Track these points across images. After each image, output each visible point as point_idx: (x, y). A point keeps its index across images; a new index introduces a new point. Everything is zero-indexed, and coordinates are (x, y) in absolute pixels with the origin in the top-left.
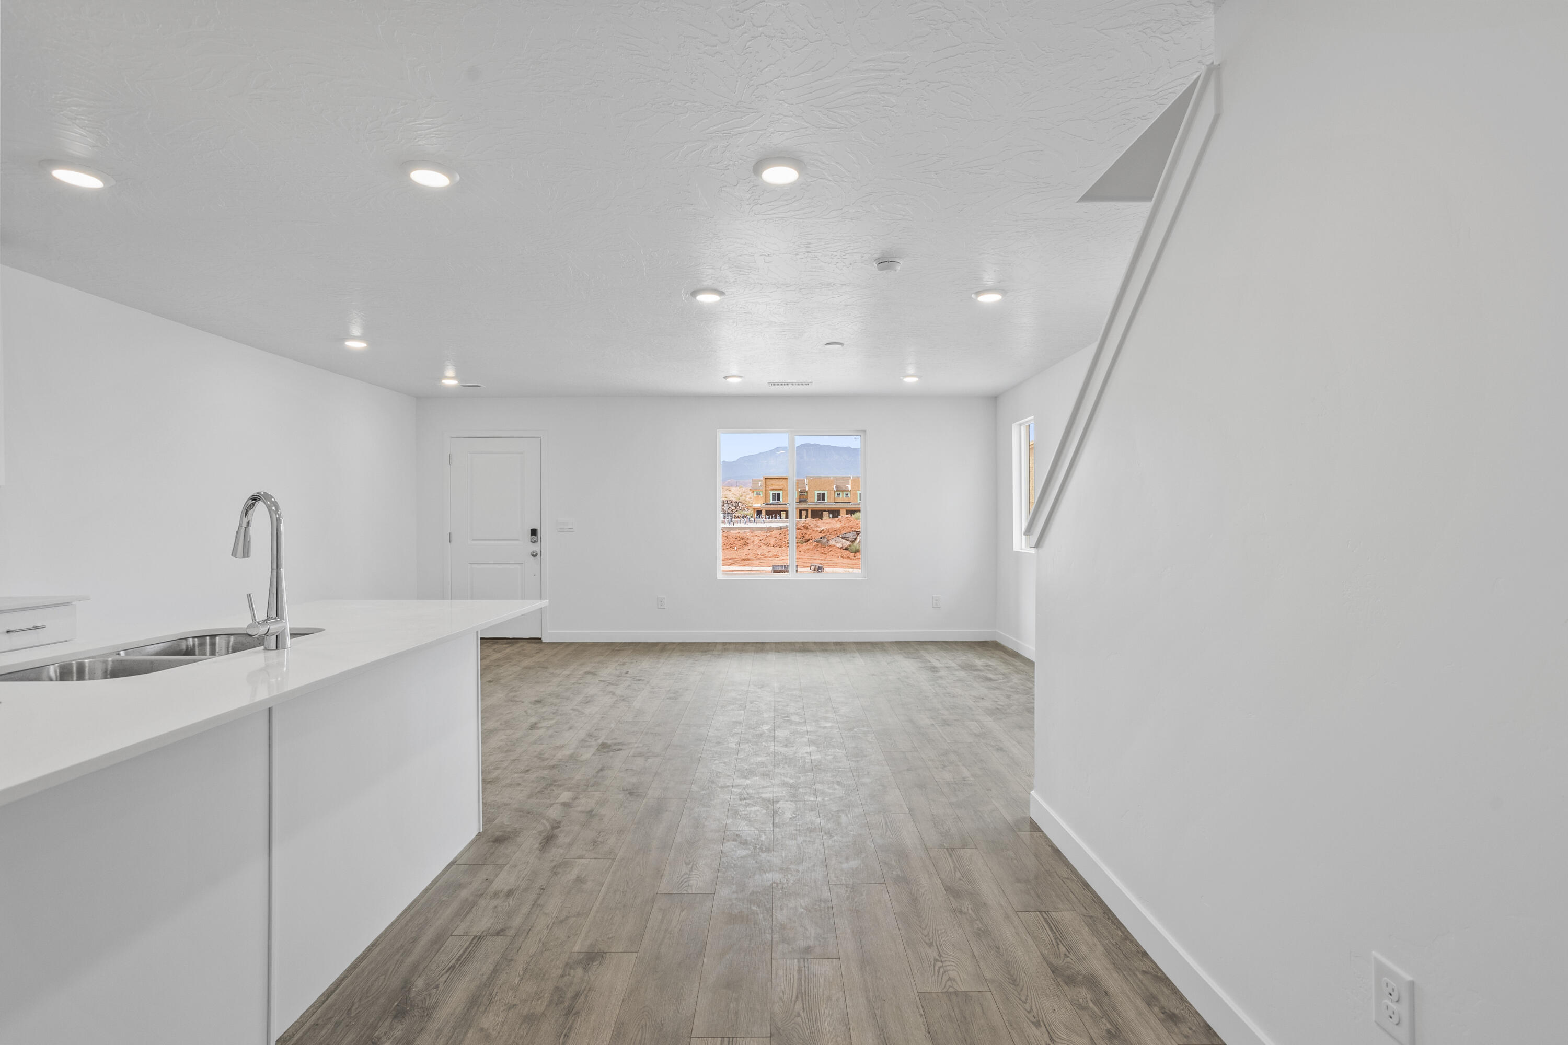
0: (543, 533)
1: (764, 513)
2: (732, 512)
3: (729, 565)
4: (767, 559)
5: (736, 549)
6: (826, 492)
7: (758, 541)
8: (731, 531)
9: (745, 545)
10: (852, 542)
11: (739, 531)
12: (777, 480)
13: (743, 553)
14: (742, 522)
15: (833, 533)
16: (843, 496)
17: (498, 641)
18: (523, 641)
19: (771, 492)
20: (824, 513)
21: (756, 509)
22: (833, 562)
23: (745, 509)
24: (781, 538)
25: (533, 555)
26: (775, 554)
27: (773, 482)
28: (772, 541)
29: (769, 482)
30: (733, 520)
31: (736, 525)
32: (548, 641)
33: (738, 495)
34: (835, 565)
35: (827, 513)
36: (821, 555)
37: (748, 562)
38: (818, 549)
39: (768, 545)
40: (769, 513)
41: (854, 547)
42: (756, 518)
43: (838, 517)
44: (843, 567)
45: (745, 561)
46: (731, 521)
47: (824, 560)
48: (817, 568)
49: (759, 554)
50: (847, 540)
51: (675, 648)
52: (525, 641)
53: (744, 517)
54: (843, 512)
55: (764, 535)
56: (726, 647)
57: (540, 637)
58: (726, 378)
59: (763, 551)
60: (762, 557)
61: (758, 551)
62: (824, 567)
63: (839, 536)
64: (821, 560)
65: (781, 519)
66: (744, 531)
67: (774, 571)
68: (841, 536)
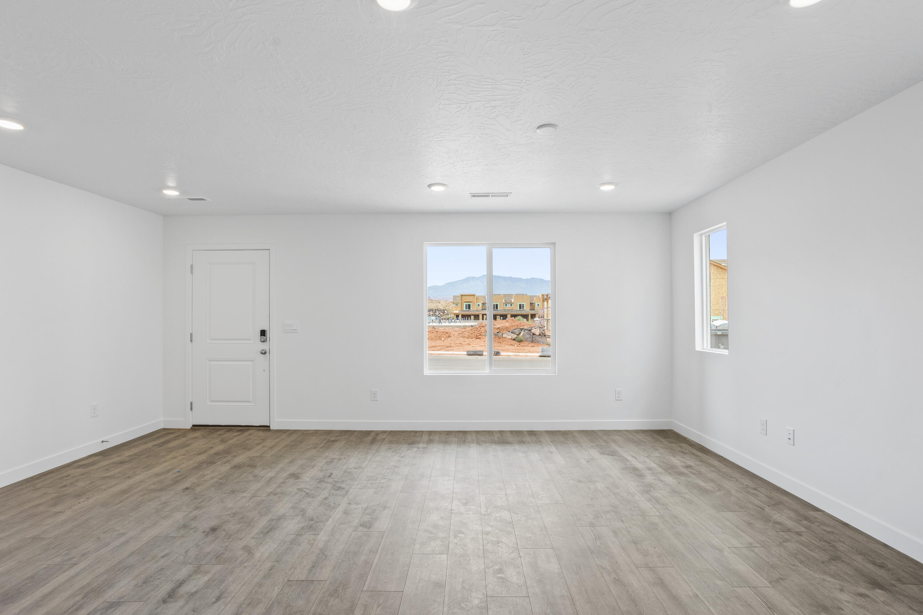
0: (271, 334)
1: (460, 316)
2: (441, 316)
3: (438, 351)
4: (463, 346)
5: (443, 339)
6: (498, 304)
7: (457, 335)
8: (440, 328)
9: (449, 337)
10: (518, 335)
11: (445, 328)
12: (468, 296)
13: (447, 342)
14: (447, 322)
15: (505, 329)
16: (509, 306)
17: (232, 428)
18: (253, 428)
19: (465, 304)
20: (497, 316)
21: (456, 314)
22: (506, 348)
23: (449, 314)
24: (472, 332)
25: (262, 353)
26: (468, 343)
27: (466, 297)
28: (466, 334)
29: (464, 298)
30: (441, 321)
31: (443, 324)
32: (275, 428)
33: (444, 305)
34: (507, 350)
35: (499, 316)
36: (498, 343)
37: (450, 348)
38: (496, 340)
39: (464, 337)
40: (464, 316)
41: (519, 339)
42: (456, 320)
43: (506, 319)
44: (513, 352)
45: (449, 348)
46: (440, 322)
47: (500, 347)
48: (496, 352)
49: (458, 343)
50: (514, 334)
51: (384, 439)
52: (255, 428)
53: (448, 319)
54: (509, 316)
55: (461, 331)
56: (431, 437)
57: (269, 425)
58: (430, 186)
59: (460, 341)
60: (460, 345)
61: (457, 341)
62: (501, 351)
63: (509, 332)
64: (498, 347)
65: (471, 320)
66: (448, 328)
67: (468, 354)
68: (510, 331)
